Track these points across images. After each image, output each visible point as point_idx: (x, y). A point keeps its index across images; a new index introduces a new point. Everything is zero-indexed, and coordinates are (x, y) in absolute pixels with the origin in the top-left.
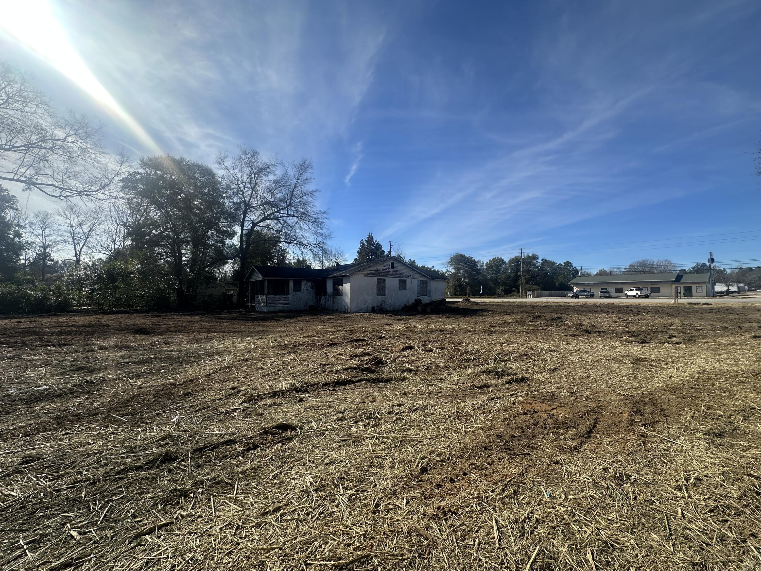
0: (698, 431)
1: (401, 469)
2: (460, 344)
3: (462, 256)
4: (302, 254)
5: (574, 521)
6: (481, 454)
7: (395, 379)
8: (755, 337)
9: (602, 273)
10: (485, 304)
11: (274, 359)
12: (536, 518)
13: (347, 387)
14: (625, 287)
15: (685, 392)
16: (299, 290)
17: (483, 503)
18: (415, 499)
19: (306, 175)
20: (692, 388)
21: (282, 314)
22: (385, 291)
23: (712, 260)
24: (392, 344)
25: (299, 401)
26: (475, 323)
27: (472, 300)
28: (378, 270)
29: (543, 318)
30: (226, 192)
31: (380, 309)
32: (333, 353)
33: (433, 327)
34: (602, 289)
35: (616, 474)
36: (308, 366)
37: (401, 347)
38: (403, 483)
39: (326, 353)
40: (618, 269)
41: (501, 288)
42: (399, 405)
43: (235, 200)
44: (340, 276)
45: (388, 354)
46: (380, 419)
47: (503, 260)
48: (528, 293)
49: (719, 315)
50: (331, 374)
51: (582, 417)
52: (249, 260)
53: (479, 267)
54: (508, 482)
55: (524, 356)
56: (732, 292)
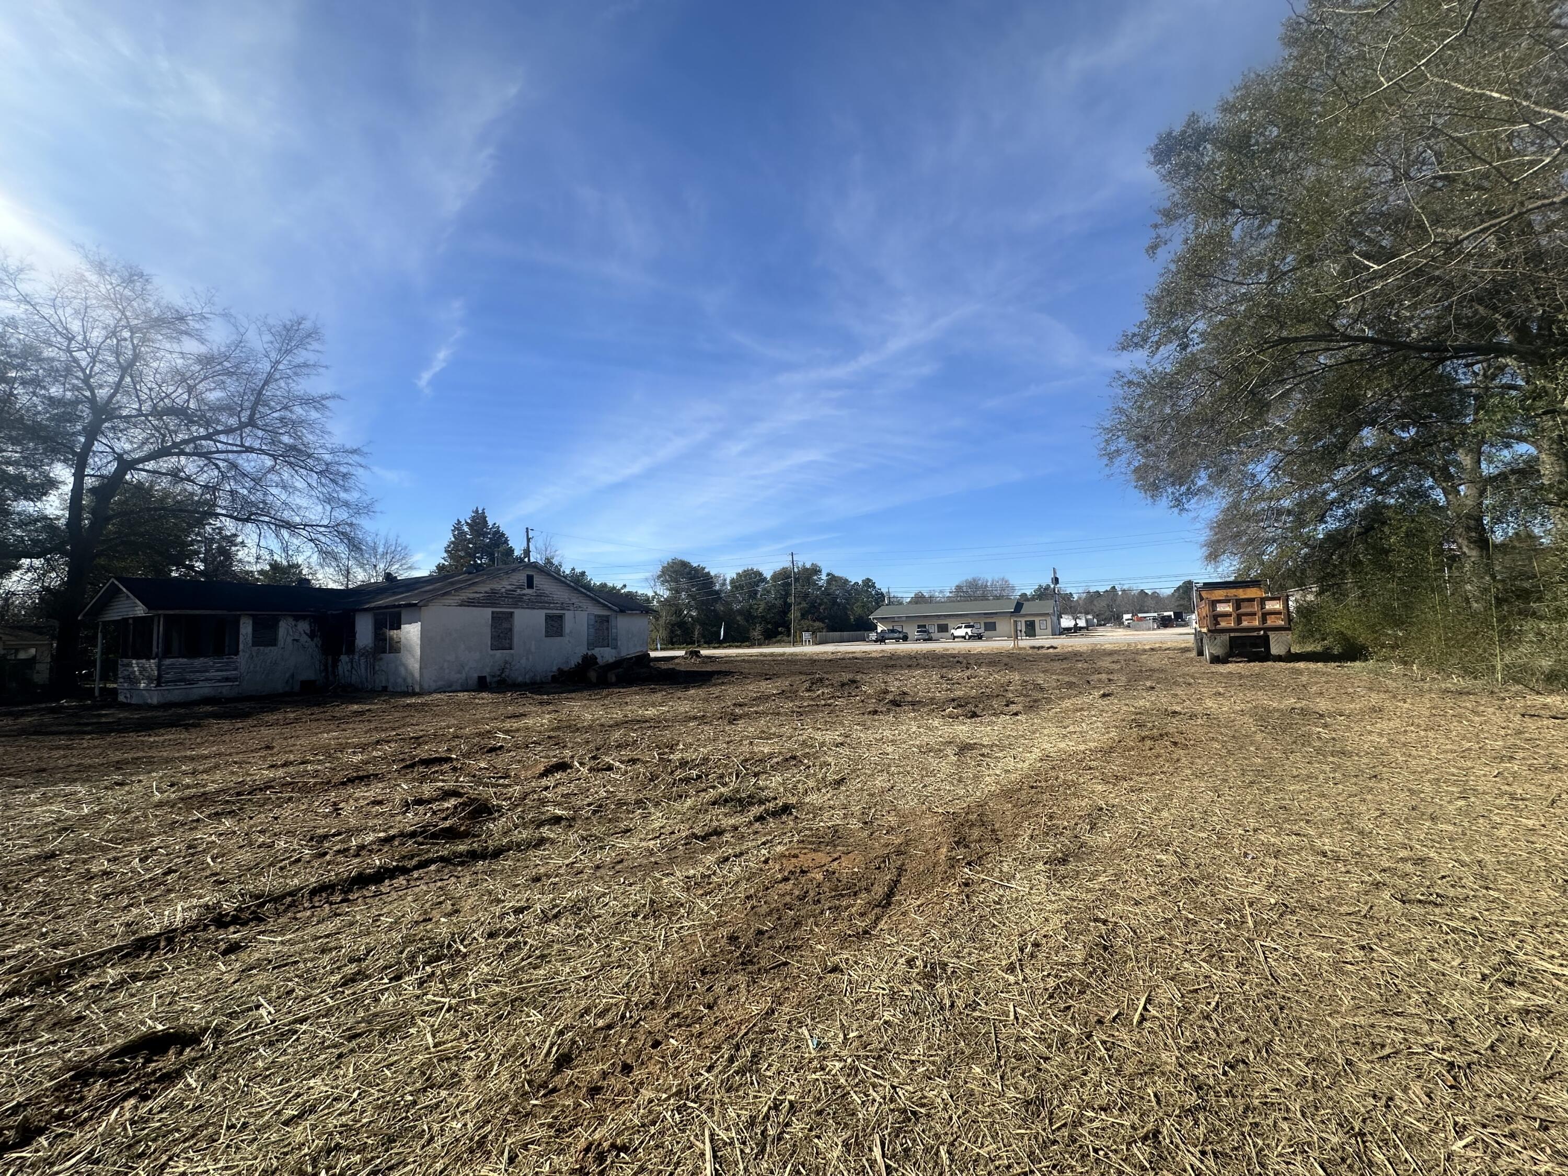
0: (1037, 859)
1: (505, 1075)
2: (672, 748)
3: (684, 564)
4: (285, 549)
5: (857, 1085)
6: (694, 988)
7: (518, 845)
8: (1104, 695)
9: (919, 599)
10: (728, 660)
11: (156, 841)
12: (790, 1102)
13: (385, 887)
14: (951, 623)
15: (1023, 795)
16: (273, 642)
17: (689, 1104)
18: (532, 1143)
19: (302, 356)
20: (1032, 787)
21: (209, 708)
22: (511, 639)
23: (1056, 581)
24: (519, 762)
25: (225, 953)
26: (706, 700)
27: (704, 652)
28: (494, 592)
29: (827, 682)
30: (22, 367)
31: (499, 682)
32: (356, 800)
33: (618, 715)
34: (919, 627)
35: (925, 967)
36: (271, 846)
37: (541, 768)
38: (507, 1110)
39: (335, 804)
40: (941, 592)
41: (758, 628)
42: (518, 911)
43: (55, 391)
44: (395, 606)
45: (506, 786)
46: (465, 956)
47: (761, 574)
48: (806, 636)
49: (1065, 665)
50: (340, 858)
51: (879, 868)
52: (102, 561)
53: (717, 587)
54: (742, 1037)
55: (792, 759)
56: (1081, 628)
